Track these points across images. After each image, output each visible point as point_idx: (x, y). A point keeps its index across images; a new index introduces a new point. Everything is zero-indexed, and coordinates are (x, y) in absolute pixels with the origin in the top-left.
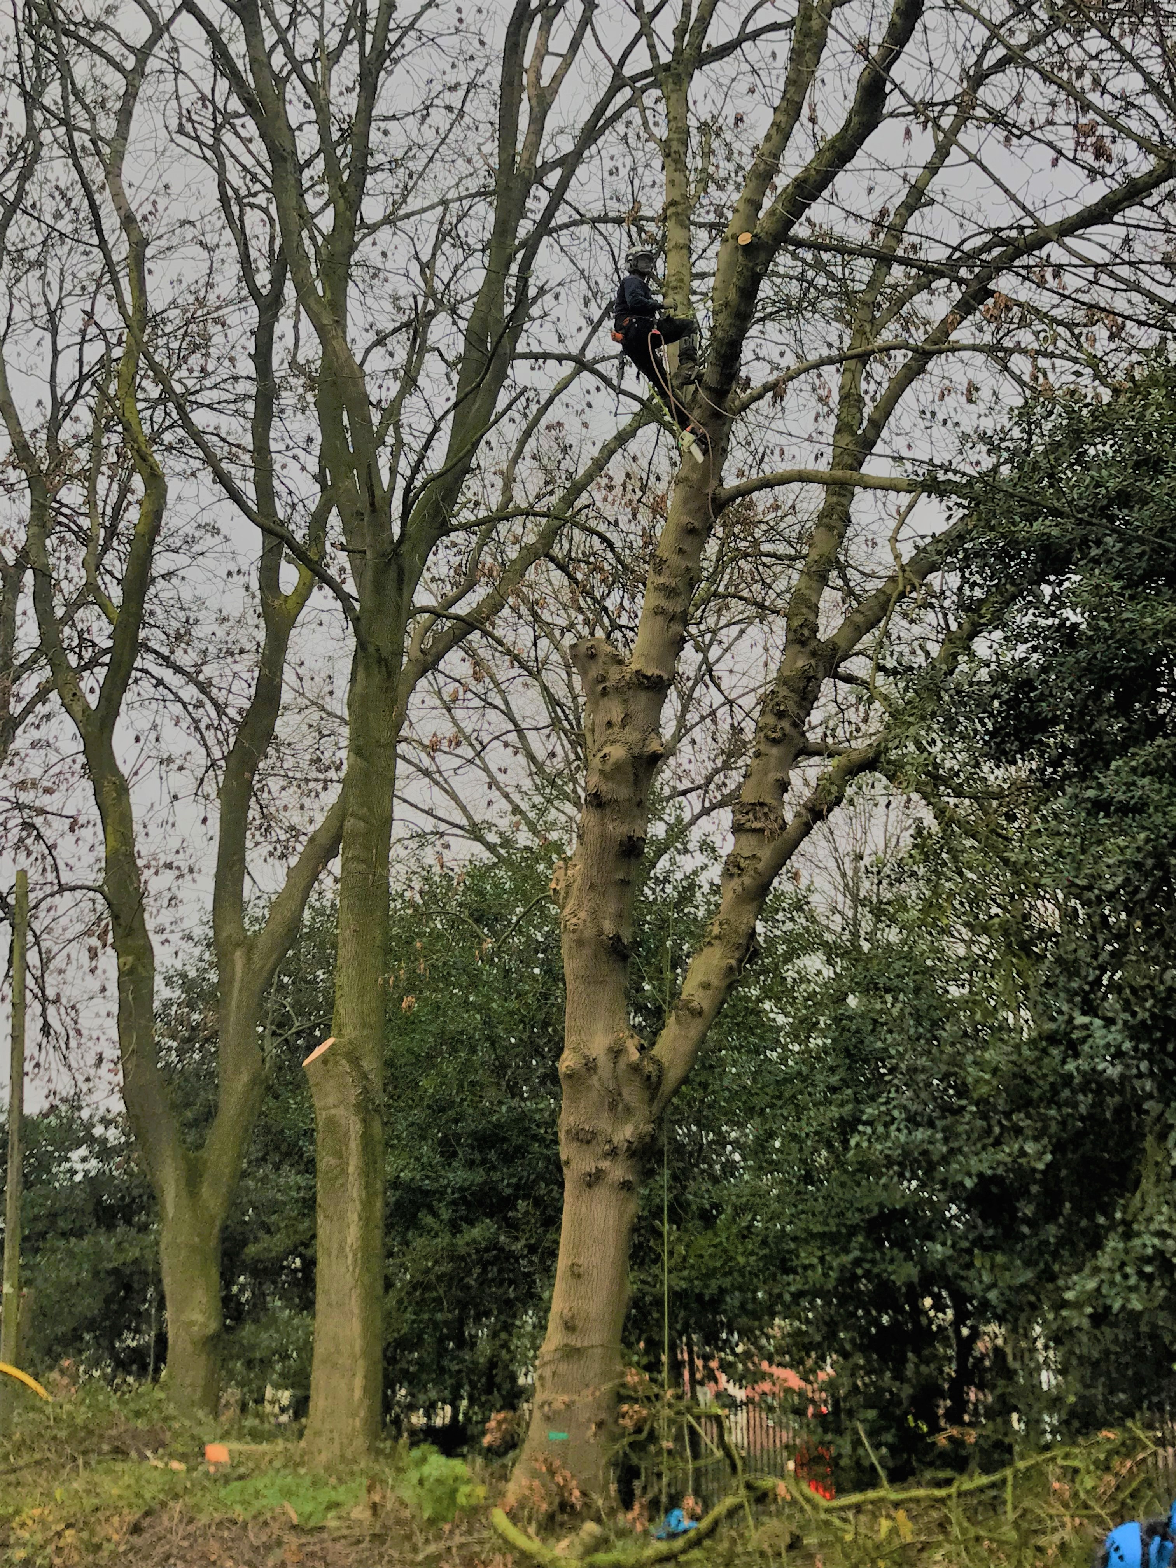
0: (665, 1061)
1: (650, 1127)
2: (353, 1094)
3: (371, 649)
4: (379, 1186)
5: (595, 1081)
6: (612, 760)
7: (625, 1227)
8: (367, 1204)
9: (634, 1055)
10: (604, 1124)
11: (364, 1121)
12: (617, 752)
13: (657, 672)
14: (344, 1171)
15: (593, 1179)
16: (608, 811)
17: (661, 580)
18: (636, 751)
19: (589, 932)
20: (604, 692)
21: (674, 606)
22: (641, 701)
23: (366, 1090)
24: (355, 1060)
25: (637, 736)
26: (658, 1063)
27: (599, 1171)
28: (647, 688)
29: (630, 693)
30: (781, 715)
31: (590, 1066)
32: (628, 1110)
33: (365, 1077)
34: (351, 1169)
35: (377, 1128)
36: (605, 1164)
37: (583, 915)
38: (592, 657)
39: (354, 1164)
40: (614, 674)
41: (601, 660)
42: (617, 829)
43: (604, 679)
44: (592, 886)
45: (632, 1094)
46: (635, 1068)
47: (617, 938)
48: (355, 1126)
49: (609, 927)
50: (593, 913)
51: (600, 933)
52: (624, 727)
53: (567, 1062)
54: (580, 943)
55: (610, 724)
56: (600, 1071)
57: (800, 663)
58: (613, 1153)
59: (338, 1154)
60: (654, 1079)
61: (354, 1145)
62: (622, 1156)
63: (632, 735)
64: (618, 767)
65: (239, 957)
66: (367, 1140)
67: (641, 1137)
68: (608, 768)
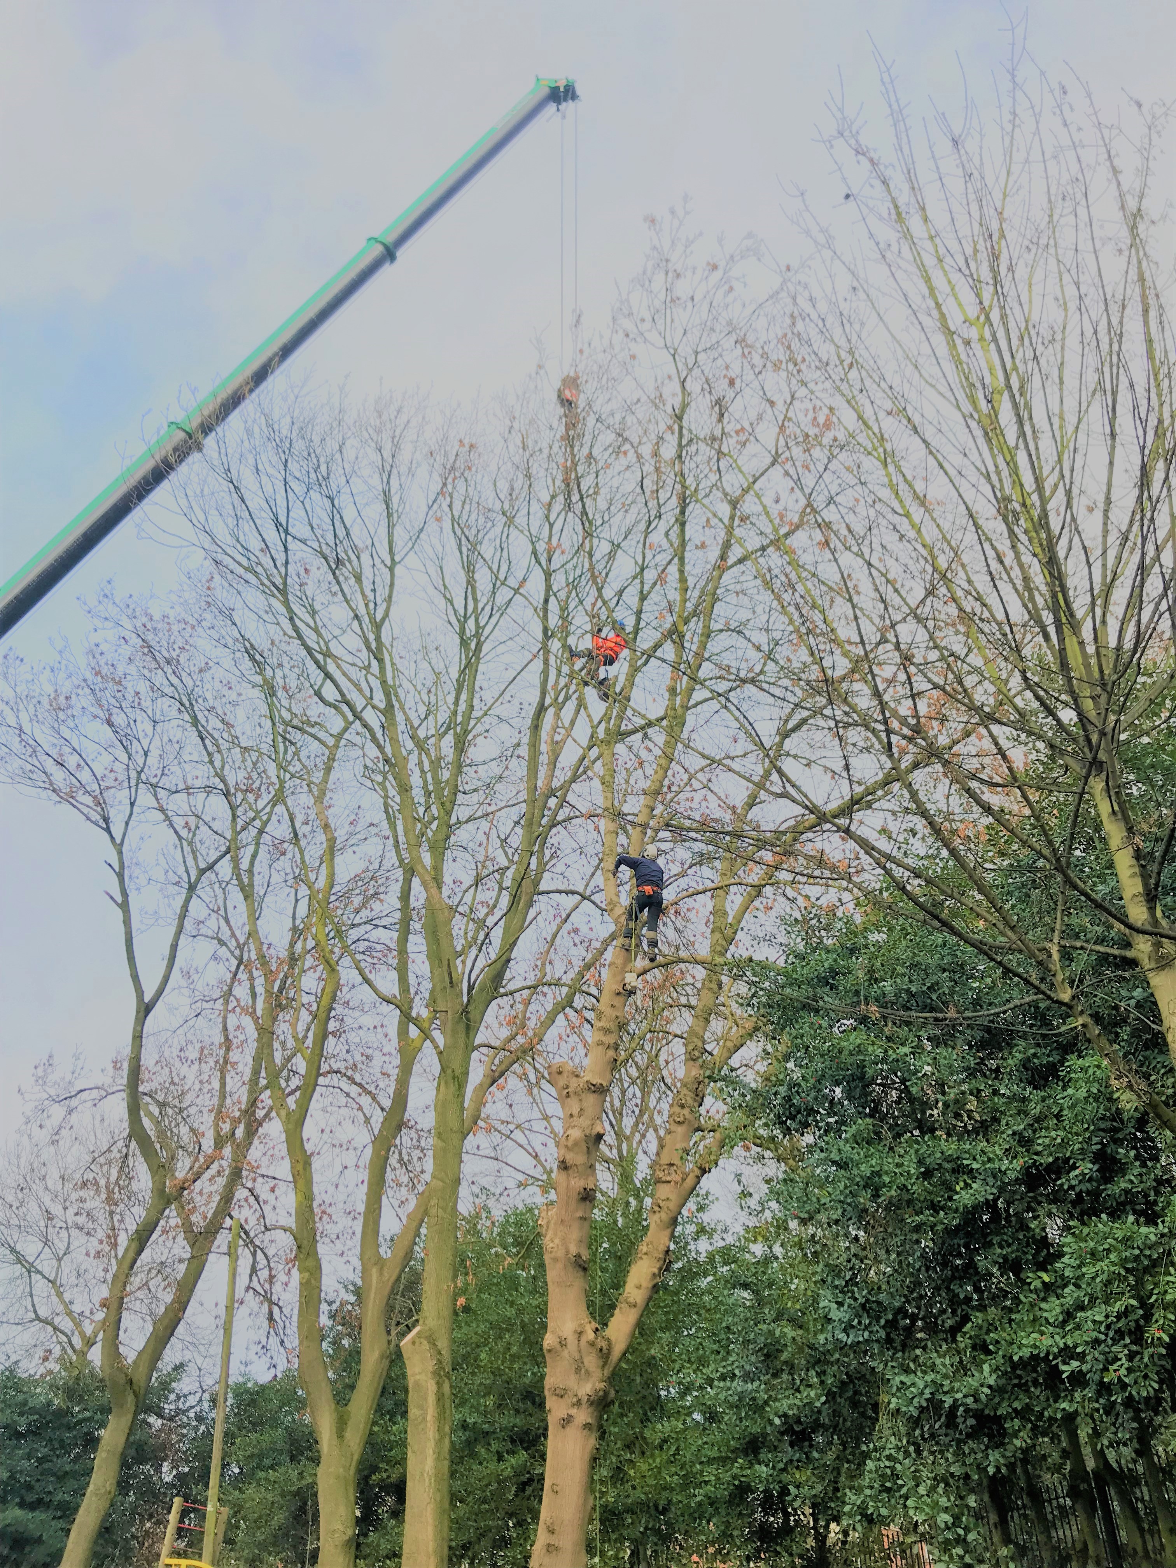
0: (613, 1338)
1: (602, 1385)
2: (431, 1365)
3: (449, 1071)
4: (447, 1429)
5: (565, 1353)
6: (571, 1139)
7: (587, 1457)
8: (439, 1442)
9: (591, 1335)
10: (571, 1382)
11: (438, 1383)
12: (576, 1134)
13: (600, 1081)
14: (424, 1419)
15: (566, 1421)
16: (571, 1172)
17: (600, 1024)
18: (587, 1133)
19: (560, 1253)
20: (568, 1095)
21: (610, 1039)
22: (591, 1100)
23: (440, 1362)
24: (433, 1343)
25: (588, 1122)
26: (608, 1340)
27: (570, 1416)
28: (594, 1092)
29: (584, 1095)
31: (563, 1343)
32: (588, 1372)
33: (439, 1353)
34: (429, 1418)
35: (446, 1387)
36: (573, 1411)
37: (557, 1241)
38: (560, 1073)
39: (431, 1412)
40: (574, 1084)
41: (565, 1075)
42: (578, 1183)
43: (567, 1087)
45: (591, 1361)
46: (592, 1344)
47: (578, 1256)
48: (431, 1387)
49: (574, 1250)
50: (563, 1240)
51: (568, 1252)
52: (580, 1117)
53: (549, 1340)
54: (557, 1260)
55: (571, 1116)
56: (569, 1346)
57: (693, 1073)
58: (579, 1403)
59: (421, 1407)
60: (605, 1351)
61: (431, 1399)
62: (585, 1405)
63: (585, 1122)
64: (576, 1144)
65: (374, 1272)
66: (440, 1397)
67: (597, 1392)
68: (570, 1144)
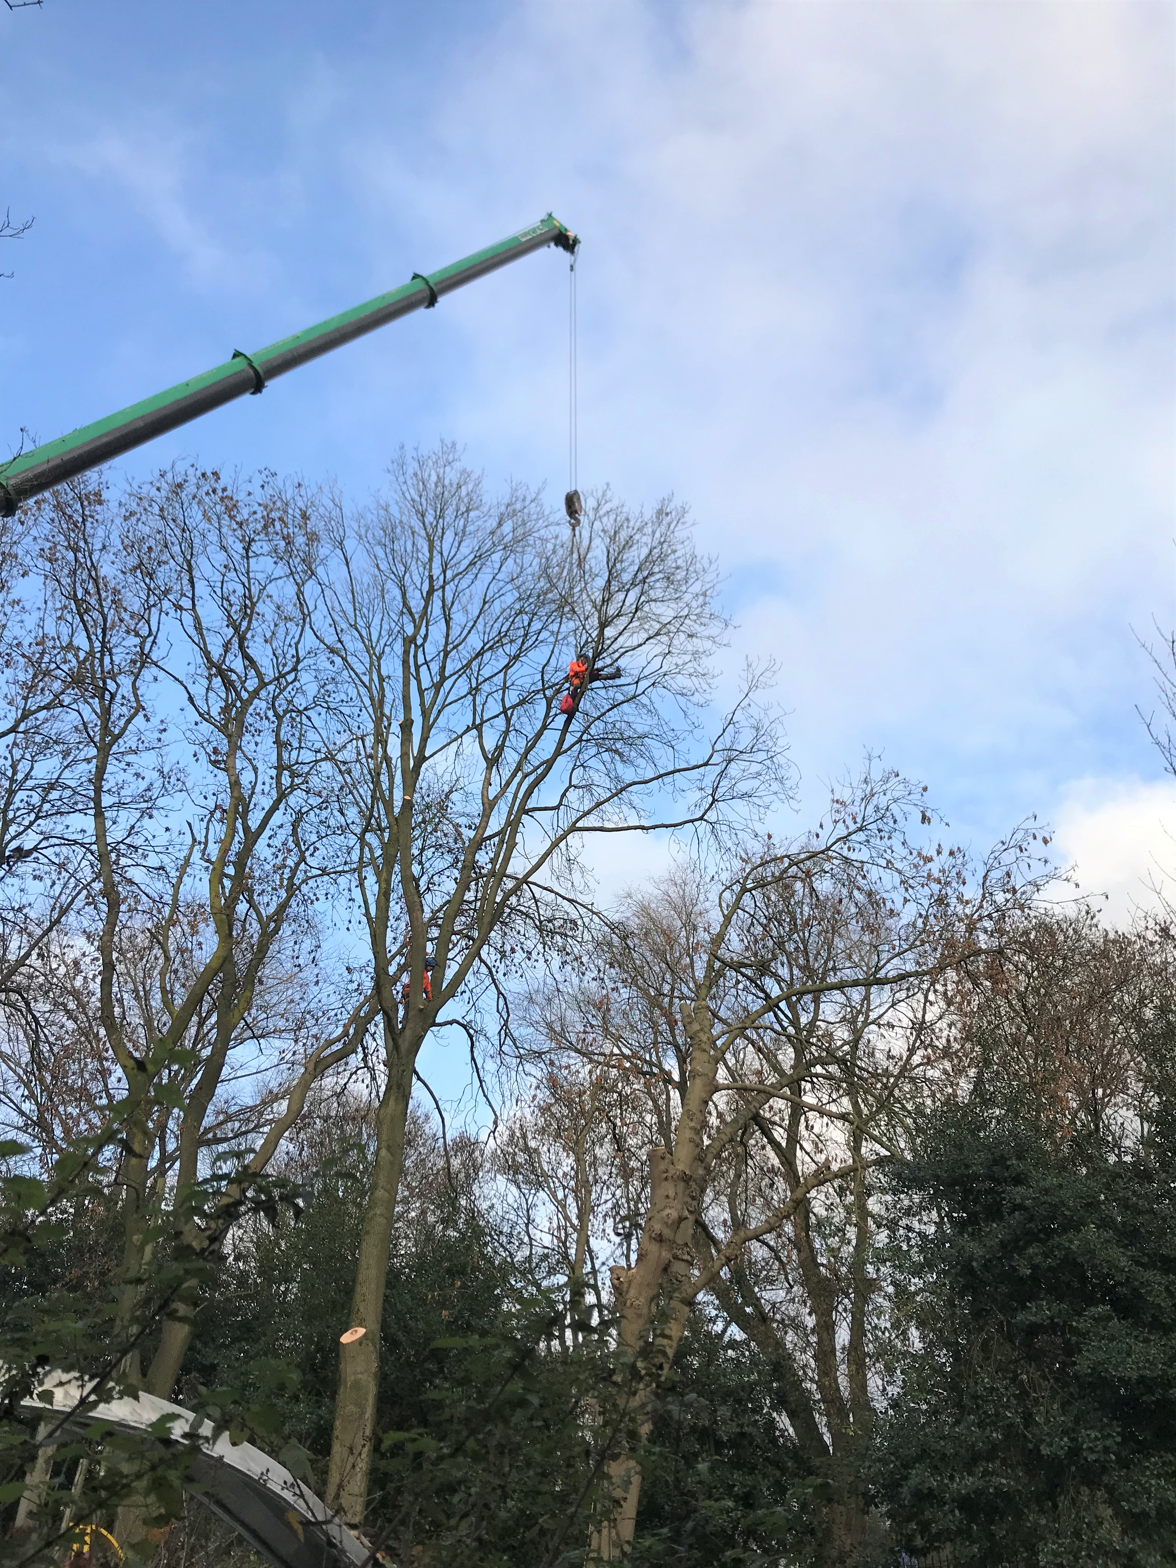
6: (671, 1218)
11: (377, 1385)
12: (674, 1214)
13: (689, 1173)
17: (692, 1124)
18: (680, 1215)
19: (645, 1311)
21: (699, 1139)
22: (681, 1187)
30: (693, 1198)
37: (642, 1299)
38: (663, 1158)
41: (666, 1161)
42: (667, 1255)
44: (648, 1285)
52: (674, 1199)
54: (640, 1316)
55: (667, 1197)
59: (359, 1405)
64: (673, 1222)
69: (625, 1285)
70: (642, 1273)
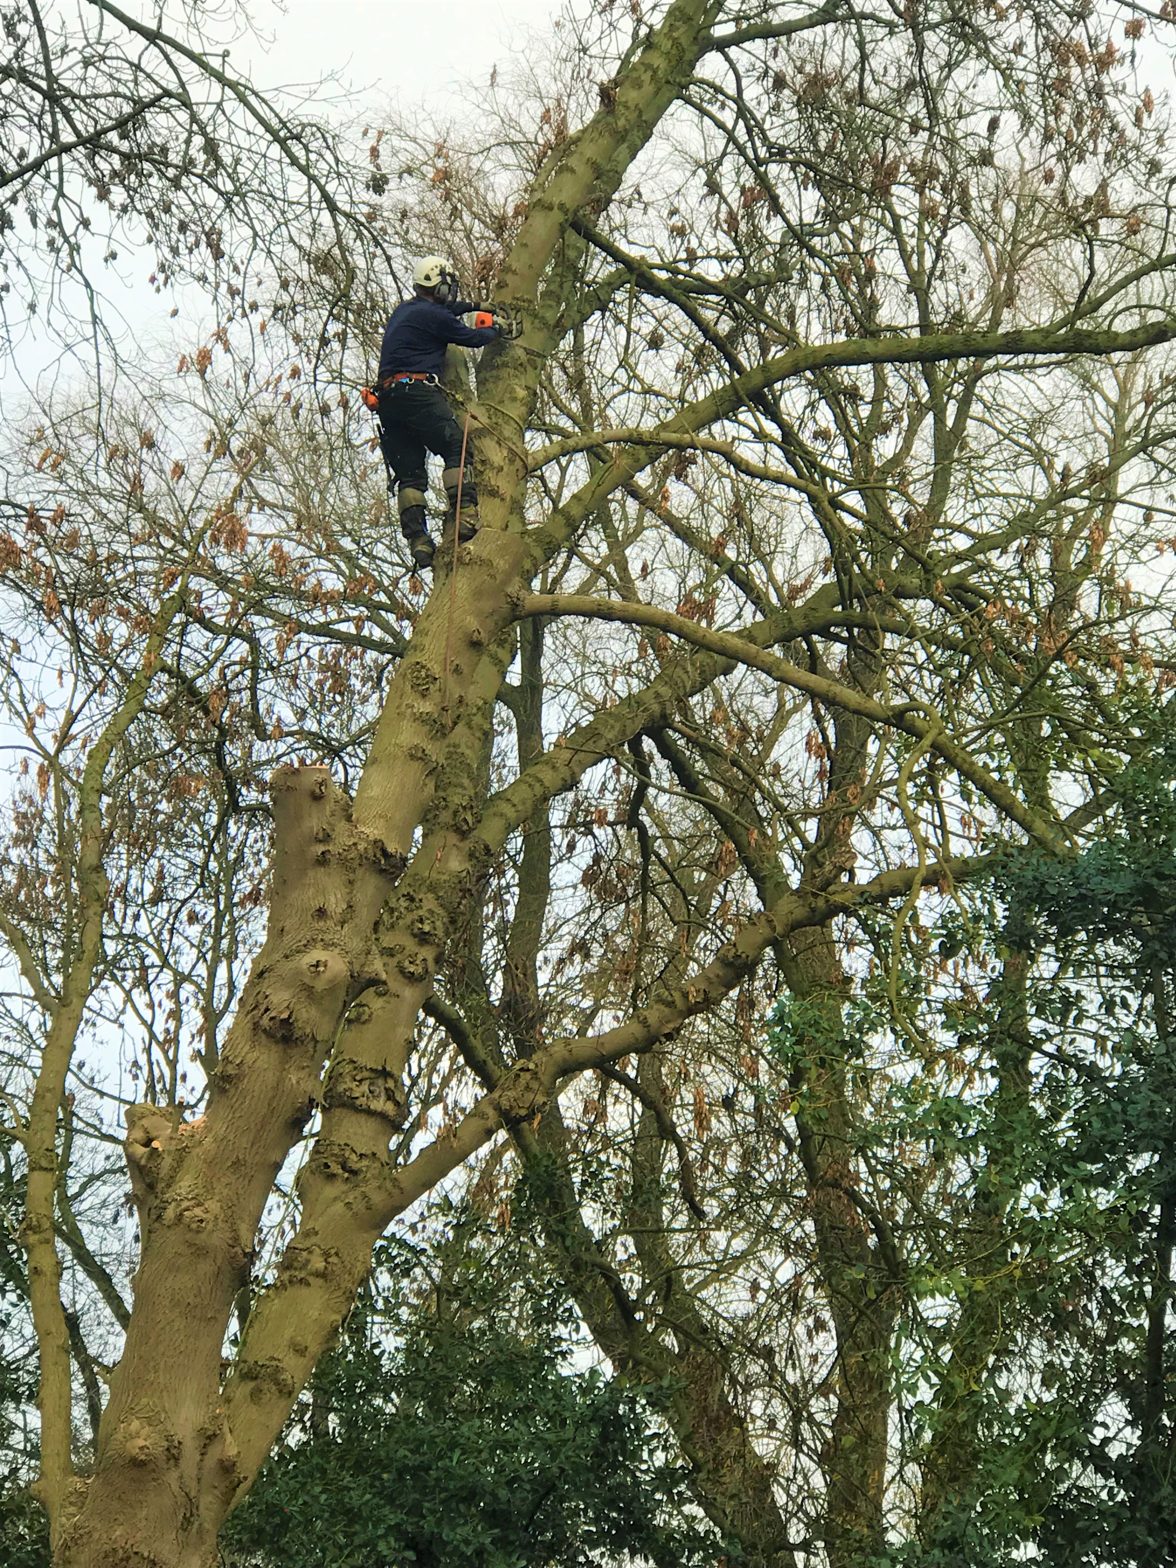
5: (173, 1479)
6: (328, 974)
9: (232, 1448)
12: (336, 964)
16: (295, 1052)
18: (357, 968)
19: (218, 1239)
20: (322, 861)
22: (368, 888)
25: (358, 943)
28: (382, 871)
29: (360, 872)
31: (172, 1453)
32: (200, 1532)
37: (213, 1205)
38: (317, 798)
40: (342, 838)
41: (329, 807)
43: (327, 838)
44: (237, 1164)
45: (210, 1509)
51: (236, 1239)
52: (343, 923)
53: (142, 1439)
54: (201, 1251)
55: (321, 913)
56: (183, 1463)
63: (352, 940)
64: (329, 986)
68: (320, 985)
69: (167, 1162)
70: (220, 1128)
